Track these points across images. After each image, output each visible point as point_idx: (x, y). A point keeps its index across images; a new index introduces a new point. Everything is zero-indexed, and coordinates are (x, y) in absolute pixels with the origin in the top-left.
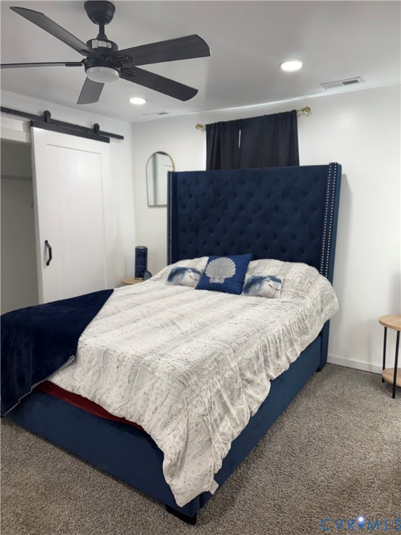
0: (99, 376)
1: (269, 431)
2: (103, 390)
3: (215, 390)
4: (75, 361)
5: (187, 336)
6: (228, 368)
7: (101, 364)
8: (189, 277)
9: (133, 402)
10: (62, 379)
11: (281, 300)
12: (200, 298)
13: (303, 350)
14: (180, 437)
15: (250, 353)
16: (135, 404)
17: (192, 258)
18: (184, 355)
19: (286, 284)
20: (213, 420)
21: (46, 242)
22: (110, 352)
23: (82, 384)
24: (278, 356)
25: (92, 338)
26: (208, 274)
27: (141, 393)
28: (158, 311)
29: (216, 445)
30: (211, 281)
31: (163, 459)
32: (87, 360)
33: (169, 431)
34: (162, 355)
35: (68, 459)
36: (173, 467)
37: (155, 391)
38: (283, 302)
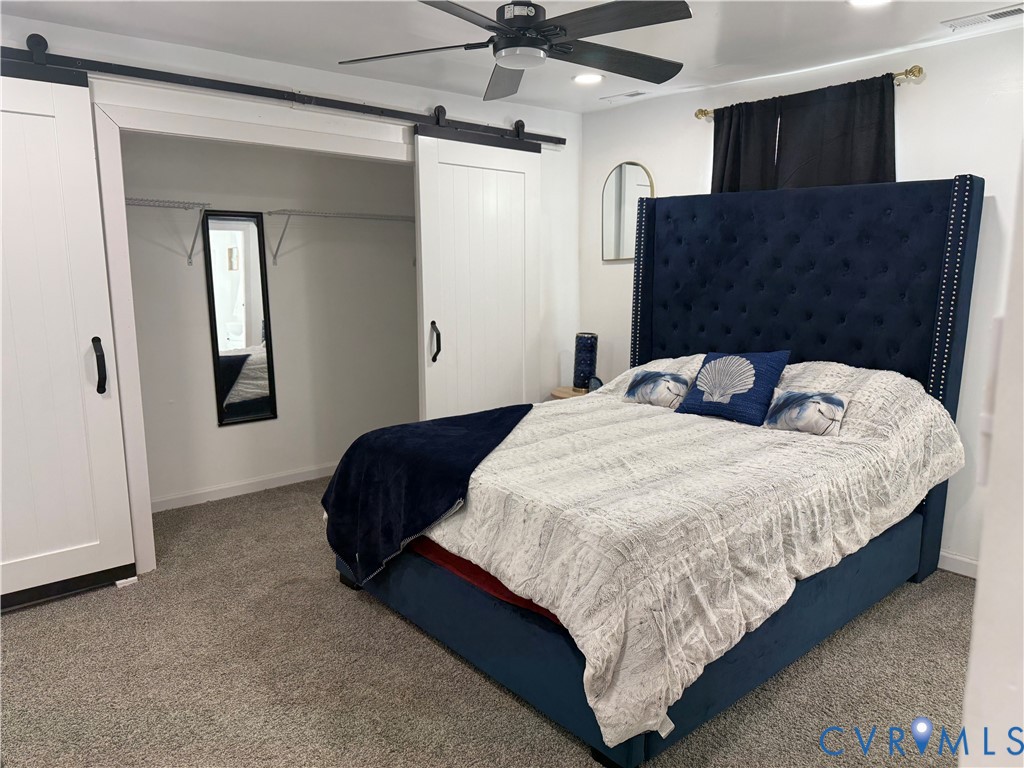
0: (498, 533)
1: (791, 670)
2: (502, 555)
3: (678, 575)
4: (464, 508)
5: (639, 486)
6: (706, 543)
7: (500, 515)
8: (665, 390)
9: (544, 576)
10: (445, 534)
11: (837, 439)
12: (680, 427)
13: (876, 535)
14: (613, 635)
15: (754, 525)
16: (546, 580)
17: (675, 357)
18: (628, 513)
19: (853, 410)
20: (671, 620)
21: (433, 323)
22: (514, 497)
23: (473, 544)
24: (814, 538)
25: (489, 477)
26: (701, 386)
27: (556, 564)
28: (600, 444)
29: (674, 663)
30: (706, 398)
31: (584, 667)
32: (481, 506)
33: (595, 623)
34: (593, 510)
35: (450, 662)
36: (599, 682)
37: (578, 562)
38: (842, 443)
